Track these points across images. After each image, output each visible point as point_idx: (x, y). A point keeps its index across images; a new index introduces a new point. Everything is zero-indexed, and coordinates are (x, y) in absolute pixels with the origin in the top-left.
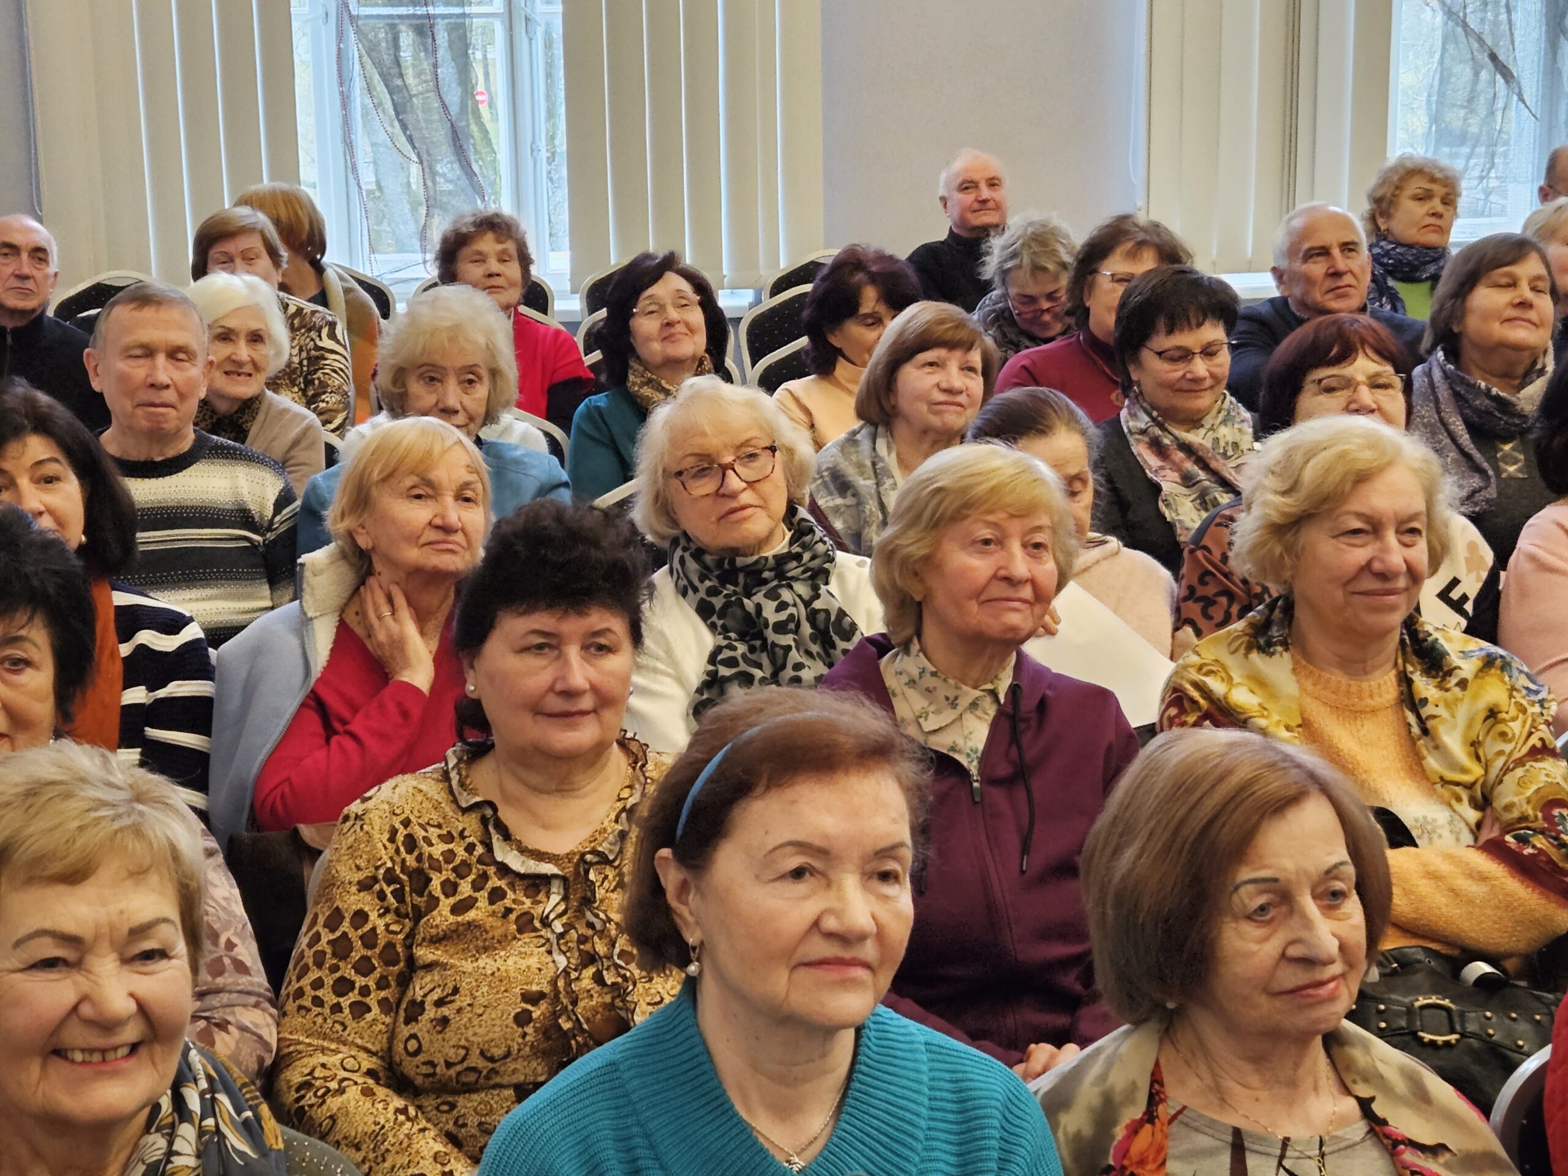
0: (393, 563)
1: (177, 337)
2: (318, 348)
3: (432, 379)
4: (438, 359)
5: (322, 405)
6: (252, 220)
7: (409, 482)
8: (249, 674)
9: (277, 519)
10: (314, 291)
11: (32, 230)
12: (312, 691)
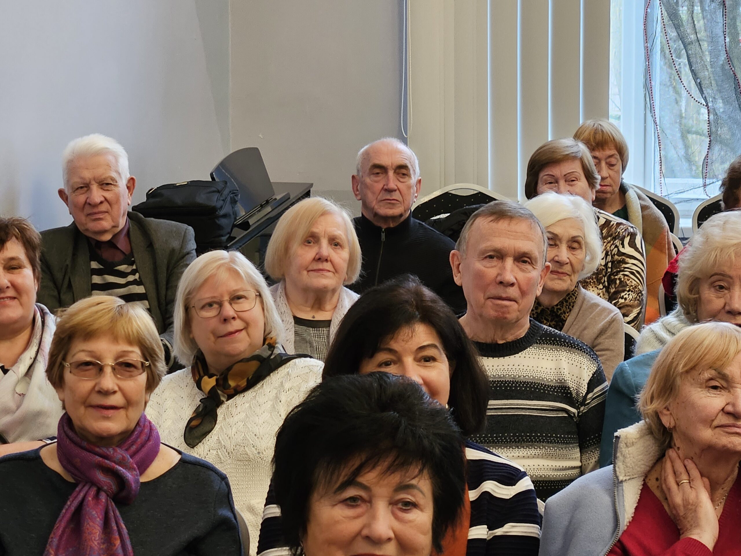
0: (690, 440)
1: (524, 246)
2: (620, 253)
3: (722, 287)
4: (726, 270)
5: (621, 301)
6: (574, 150)
7: (707, 375)
8: (570, 522)
9: (590, 395)
10: (617, 207)
11: (399, 152)
12: (619, 541)
